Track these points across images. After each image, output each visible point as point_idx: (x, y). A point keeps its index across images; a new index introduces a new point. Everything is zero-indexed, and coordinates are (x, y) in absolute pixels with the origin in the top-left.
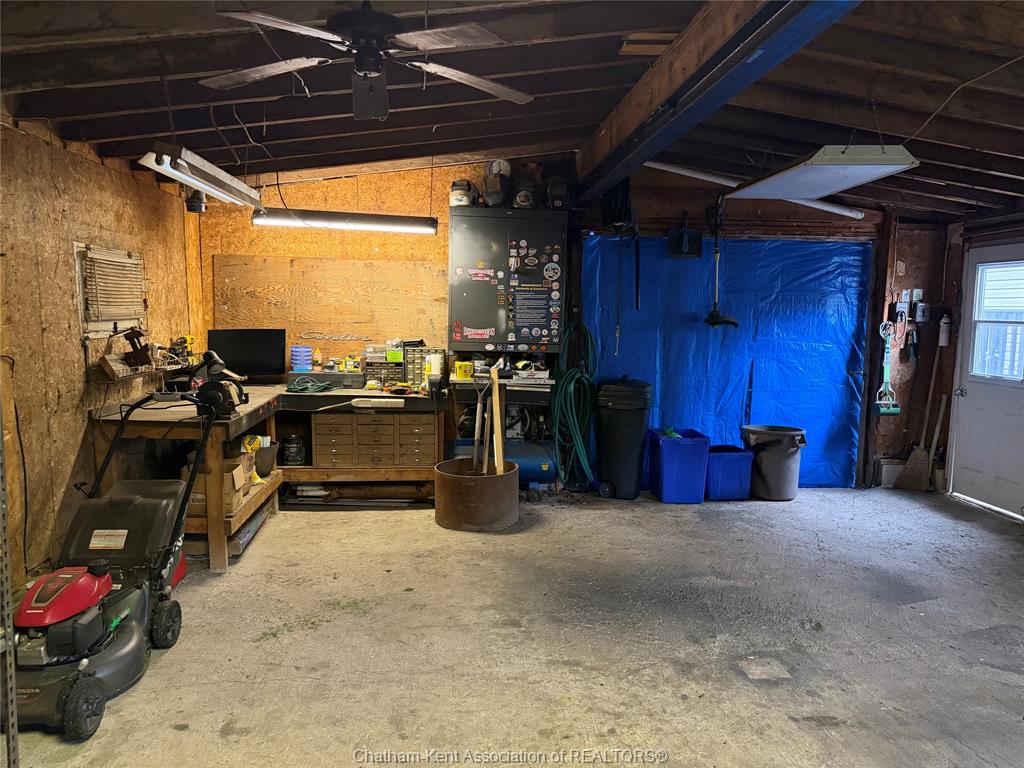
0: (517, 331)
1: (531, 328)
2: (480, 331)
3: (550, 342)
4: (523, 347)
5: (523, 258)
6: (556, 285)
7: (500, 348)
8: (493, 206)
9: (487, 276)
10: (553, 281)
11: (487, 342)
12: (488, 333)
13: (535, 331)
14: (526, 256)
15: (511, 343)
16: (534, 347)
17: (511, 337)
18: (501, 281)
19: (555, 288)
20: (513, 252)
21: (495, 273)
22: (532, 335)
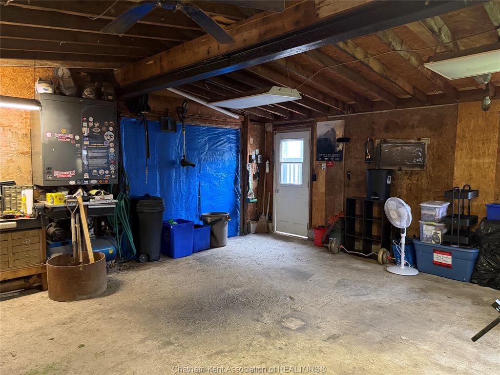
0: (90, 171)
1: (98, 170)
2: (65, 173)
3: (111, 178)
4: (94, 182)
5: (91, 128)
6: (112, 145)
7: (79, 183)
8: (70, 96)
9: (68, 138)
10: (110, 142)
11: (70, 179)
12: (71, 174)
13: (101, 172)
14: (93, 127)
15: (86, 179)
16: (101, 181)
17: (86, 176)
18: (77, 142)
19: (111, 146)
20: (85, 124)
21: (74, 136)
22: (99, 174)
